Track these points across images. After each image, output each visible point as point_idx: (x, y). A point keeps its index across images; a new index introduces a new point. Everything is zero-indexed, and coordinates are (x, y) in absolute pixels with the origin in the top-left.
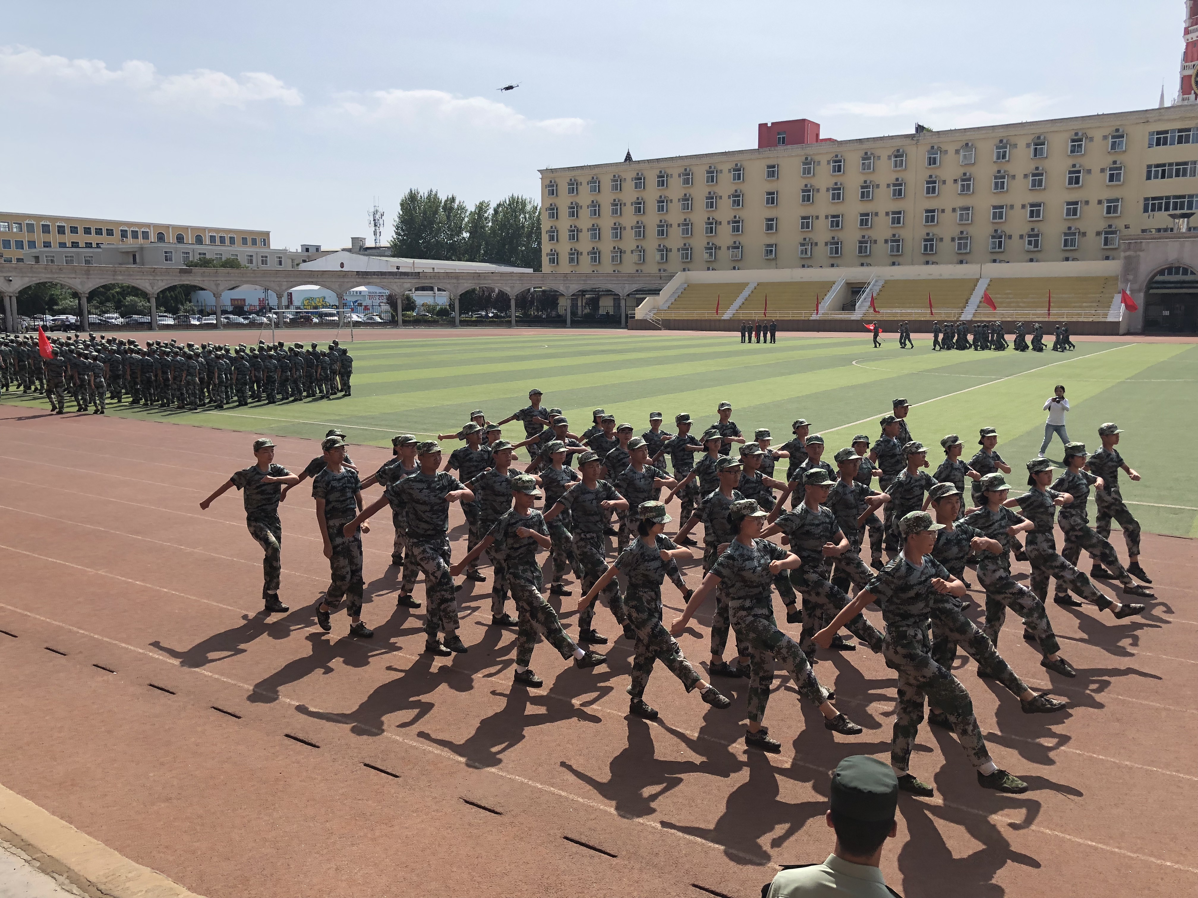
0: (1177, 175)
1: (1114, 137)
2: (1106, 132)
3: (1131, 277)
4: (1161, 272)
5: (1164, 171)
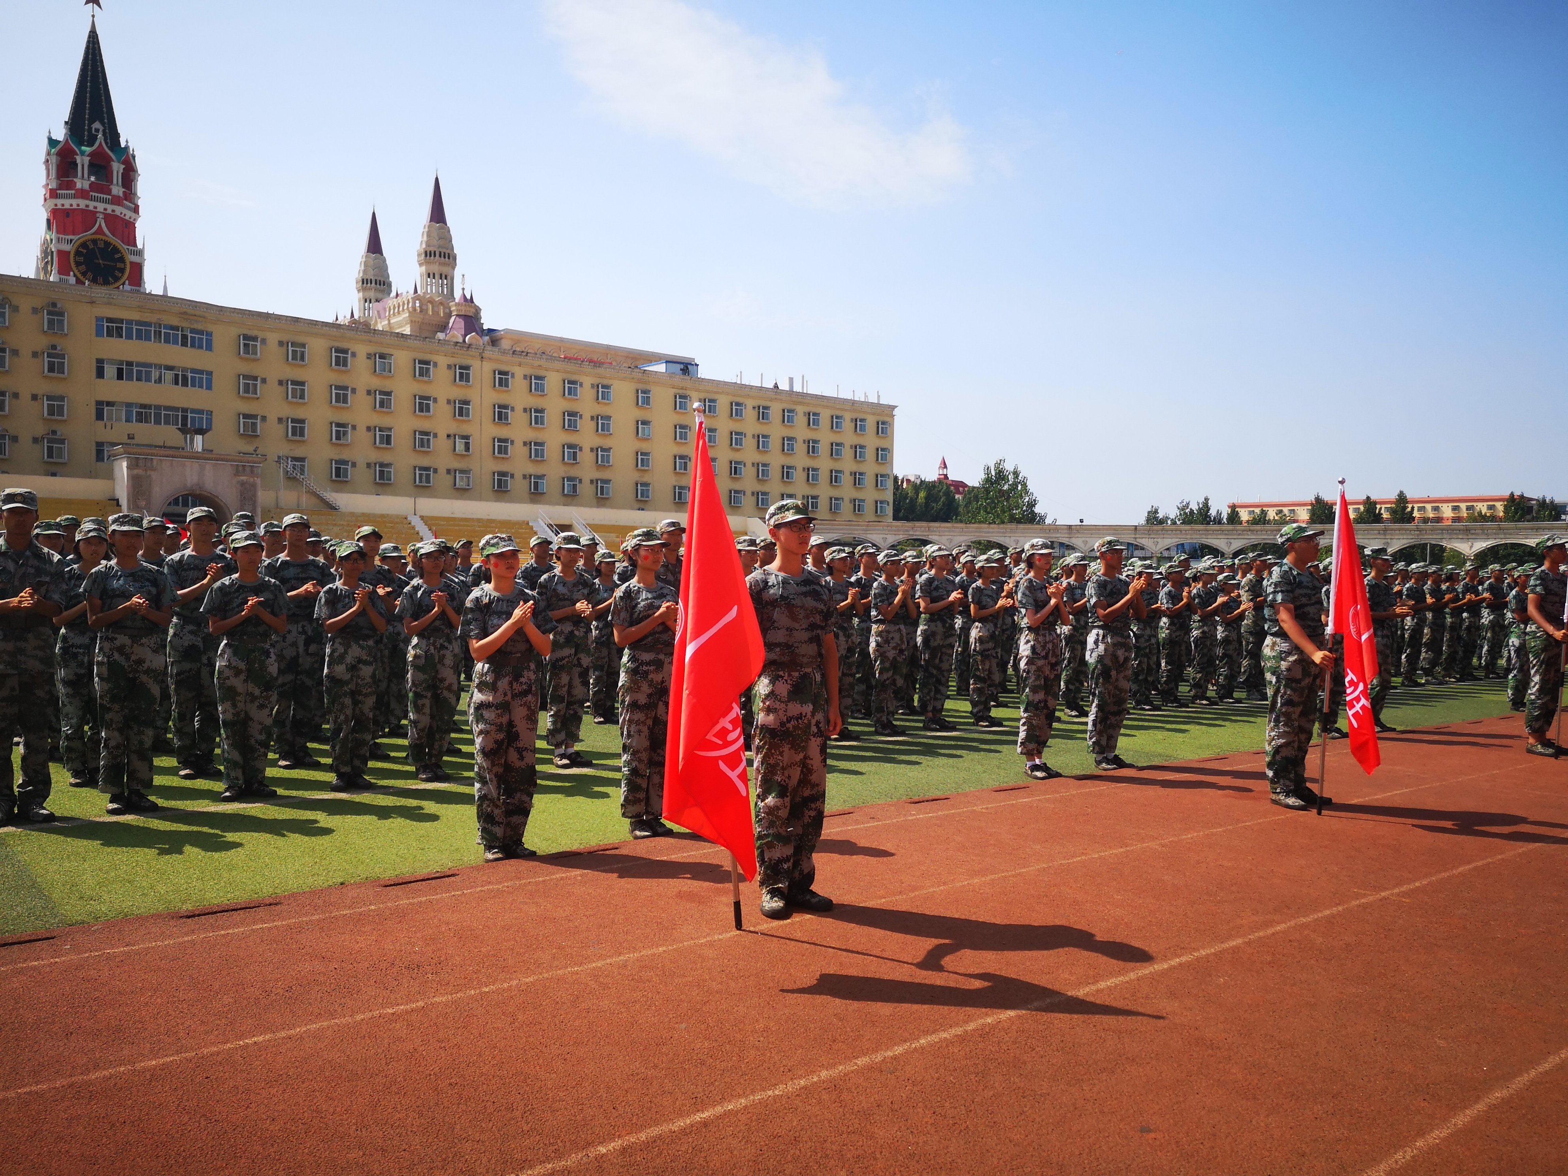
0: (138, 379)
1: (49, 313)
2: (39, 303)
3: (142, 503)
4: (176, 502)
5: (120, 371)
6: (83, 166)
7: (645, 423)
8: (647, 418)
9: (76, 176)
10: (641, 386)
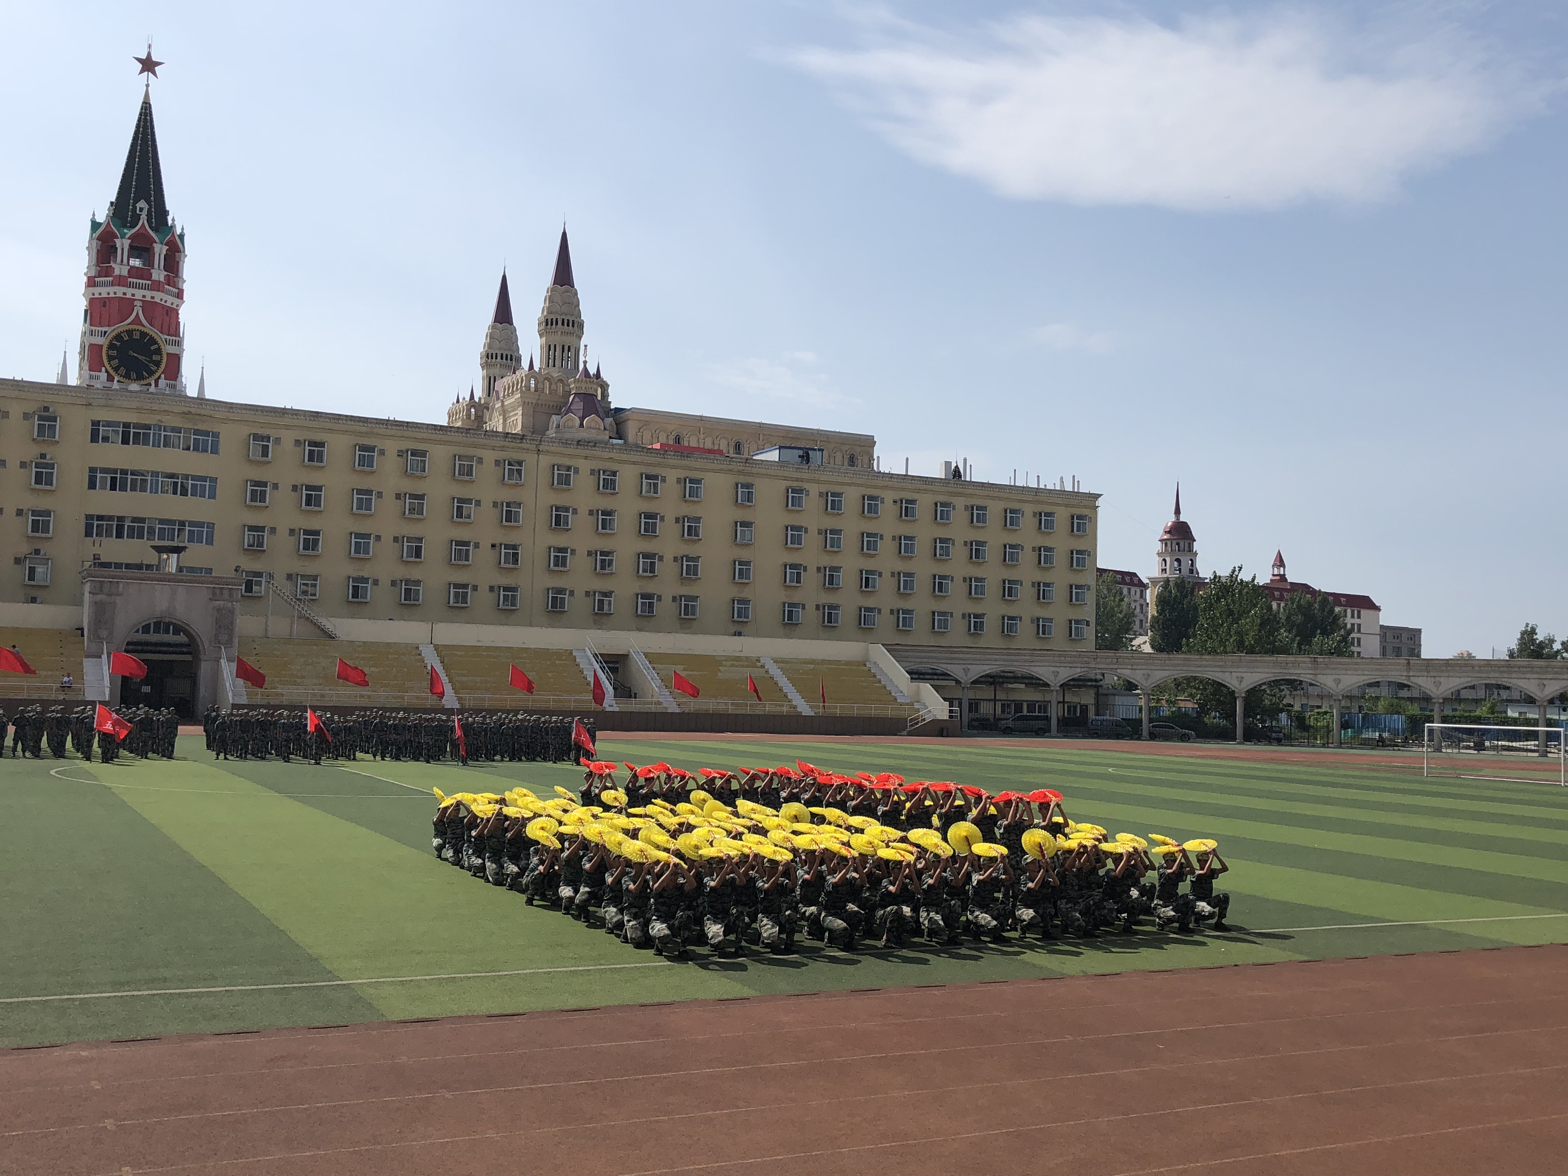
0: (133, 489)
1: (41, 418)
2: (31, 408)
3: (104, 633)
4: (146, 629)
5: (114, 480)
6: (123, 249)
7: (745, 524)
8: (747, 519)
9: (115, 262)
10: (743, 479)
